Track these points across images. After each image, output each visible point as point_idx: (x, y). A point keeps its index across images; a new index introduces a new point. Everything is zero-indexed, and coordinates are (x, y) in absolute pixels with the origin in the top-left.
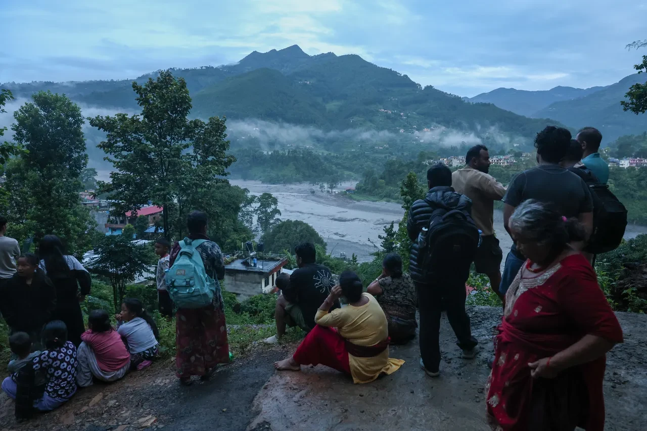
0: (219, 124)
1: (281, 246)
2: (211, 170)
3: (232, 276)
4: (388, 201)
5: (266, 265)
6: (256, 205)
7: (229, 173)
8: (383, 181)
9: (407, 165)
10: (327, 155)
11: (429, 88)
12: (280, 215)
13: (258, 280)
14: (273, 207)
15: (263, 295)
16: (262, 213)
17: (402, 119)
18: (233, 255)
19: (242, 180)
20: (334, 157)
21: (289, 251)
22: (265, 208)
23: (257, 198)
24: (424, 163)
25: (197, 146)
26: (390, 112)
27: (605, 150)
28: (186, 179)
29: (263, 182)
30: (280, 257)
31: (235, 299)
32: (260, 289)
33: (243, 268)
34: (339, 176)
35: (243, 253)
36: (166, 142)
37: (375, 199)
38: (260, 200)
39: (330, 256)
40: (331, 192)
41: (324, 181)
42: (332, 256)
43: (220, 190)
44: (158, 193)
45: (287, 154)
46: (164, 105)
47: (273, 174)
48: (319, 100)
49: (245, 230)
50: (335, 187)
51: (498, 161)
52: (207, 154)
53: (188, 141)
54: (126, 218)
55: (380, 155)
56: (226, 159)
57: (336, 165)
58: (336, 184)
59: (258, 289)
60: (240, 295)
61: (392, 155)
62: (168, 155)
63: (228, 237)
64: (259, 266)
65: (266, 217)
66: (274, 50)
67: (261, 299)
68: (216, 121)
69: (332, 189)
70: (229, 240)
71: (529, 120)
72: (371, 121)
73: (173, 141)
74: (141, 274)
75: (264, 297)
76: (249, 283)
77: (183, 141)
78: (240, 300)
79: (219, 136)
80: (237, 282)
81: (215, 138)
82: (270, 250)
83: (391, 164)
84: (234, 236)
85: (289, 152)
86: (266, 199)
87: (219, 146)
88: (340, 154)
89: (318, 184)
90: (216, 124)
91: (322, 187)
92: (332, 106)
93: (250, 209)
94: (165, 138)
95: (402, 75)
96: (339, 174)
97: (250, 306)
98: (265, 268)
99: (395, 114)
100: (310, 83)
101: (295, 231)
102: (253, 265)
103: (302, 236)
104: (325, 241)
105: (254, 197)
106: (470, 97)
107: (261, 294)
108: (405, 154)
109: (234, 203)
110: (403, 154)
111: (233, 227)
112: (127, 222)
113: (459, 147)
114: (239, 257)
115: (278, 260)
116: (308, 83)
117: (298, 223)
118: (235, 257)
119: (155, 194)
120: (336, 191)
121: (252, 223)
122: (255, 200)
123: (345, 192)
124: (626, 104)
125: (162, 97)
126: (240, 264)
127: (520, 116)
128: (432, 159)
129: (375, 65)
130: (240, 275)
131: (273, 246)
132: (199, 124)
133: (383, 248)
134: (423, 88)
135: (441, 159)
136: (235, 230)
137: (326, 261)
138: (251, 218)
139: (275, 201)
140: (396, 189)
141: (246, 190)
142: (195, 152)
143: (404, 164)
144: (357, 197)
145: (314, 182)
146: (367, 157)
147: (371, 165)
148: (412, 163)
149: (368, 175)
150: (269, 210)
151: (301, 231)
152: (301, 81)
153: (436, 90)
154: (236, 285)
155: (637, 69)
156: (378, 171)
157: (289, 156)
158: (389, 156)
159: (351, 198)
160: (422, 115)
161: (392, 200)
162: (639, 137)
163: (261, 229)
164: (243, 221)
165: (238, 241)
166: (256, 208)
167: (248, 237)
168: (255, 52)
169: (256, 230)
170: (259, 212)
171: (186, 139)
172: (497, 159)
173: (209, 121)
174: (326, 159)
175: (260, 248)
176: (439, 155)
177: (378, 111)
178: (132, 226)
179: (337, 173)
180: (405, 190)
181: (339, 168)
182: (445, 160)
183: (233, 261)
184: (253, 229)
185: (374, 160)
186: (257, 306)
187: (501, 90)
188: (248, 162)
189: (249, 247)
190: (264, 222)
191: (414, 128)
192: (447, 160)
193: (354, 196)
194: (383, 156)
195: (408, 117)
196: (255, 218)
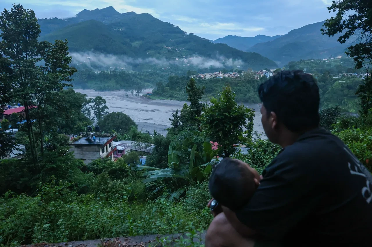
0: (62, 45)
1: (110, 128)
2: (59, 76)
3: (80, 148)
4: (172, 99)
5: (102, 140)
6: (92, 104)
7: (72, 80)
8: (168, 88)
9: (181, 78)
10: (134, 73)
11: (191, 34)
12: (108, 109)
13: (97, 150)
14: (103, 105)
15: (101, 159)
16: (96, 108)
17: (177, 52)
18: (80, 135)
19: (82, 89)
20: (138, 74)
21: (115, 130)
22: (98, 105)
23: (92, 100)
24: (191, 77)
25: (47, 61)
26: (170, 48)
27: (283, 69)
28: (39, 83)
29: (96, 90)
30: (111, 134)
31: (82, 163)
32: (99, 155)
33: (86, 143)
34: (142, 86)
35: (86, 134)
36: (23, 58)
37: (164, 98)
38: (94, 101)
39: (141, 132)
40: (138, 95)
41: (133, 89)
42: (142, 132)
43: (68, 94)
44: (18, 93)
45: (110, 73)
46: (18, 29)
47: (102, 85)
48: (128, 40)
49: (86, 119)
50: (140, 92)
51: (230, 75)
52: (55, 66)
53: (39, 56)
54: (3, 116)
55: (166, 73)
56: (70, 70)
57: (140, 79)
58: (140, 90)
59: (98, 155)
60: (86, 160)
61: (172, 72)
62: (25, 66)
63: (75, 124)
64: (98, 141)
65: (99, 111)
66: (98, 9)
67: (100, 161)
68: (60, 43)
69: (138, 93)
70: (76, 126)
71: (245, 53)
72: (159, 53)
73: (28, 56)
74: (12, 152)
75: (102, 160)
76: (91, 152)
77: (36, 56)
78: (86, 163)
79: (64, 53)
80: (84, 152)
81: (60, 55)
82: (103, 130)
83: (172, 78)
84: (80, 123)
85: (111, 72)
86: (98, 100)
87: (64, 60)
88: (142, 73)
89: (130, 91)
90: (61, 45)
91: (132, 92)
92: (136, 44)
93: (88, 106)
94: (22, 54)
95: (176, 26)
96: (142, 85)
97: (93, 166)
98: (101, 142)
99: (173, 49)
100: (121, 30)
101: (118, 119)
102: (93, 141)
103: (122, 121)
104: (136, 124)
105: (91, 99)
106: (213, 40)
107: (100, 159)
108: (180, 72)
109: (78, 103)
110: (178, 72)
111: (78, 118)
112: (4, 118)
113: (209, 68)
114: (83, 136)
115: (110, 136)
116: (120, 30)
117: (119, 114)
118: (80, 136)
119: (16, 94)
120: (141, 94)
121: (90, 115)
122: (91, 101)
123: (146, 95)
124: (324, 30)
125: (16, 23)
126: (85, 141)
127: (240, 51)
128: (195, 75)
129: (160, 20)
130: (85, 147)
131: (105, 128)
132: (48, 44)
133: (172, 126)
134: (188, 34)
135: (200, 75)
136: (80, 120)
137: (139, 135)
138: (89, 112)
139: (104, 101)
140: (175, 92)
141: (85, 95)
142: (46, 65)
143: (179, 78)
144: (154, 98)
145: (127, 89)
146: (158, 74)
147: (161, 79)
148: (184, 77)
149: (159, 85)
150: (101, 107)
151: (122, 118)
152: (116, 28)
153: (195, 36)
154: (82, 154)
155: (328, 10)
156: (165, 82)
157: (111, 74)
158: (171, 74)
159: (150, 98)
160: (188, 50)
161: (174, 99)
162: (298, 62)
163: (96, 118)
164: (84, 114)
165: (82, 126)
166: (93, 106)
167: (88, 123)
168: (85, 10)
169: (93, 119)
170: (94, 108)
171: (38, 55)
172: (230, 74)
173: (55, 43)
174: (134, 75)
175: (97, 130)
176: (198, 72)
177: (163, 47)
178: (7, 120)
179: (141, 84)
180: (189, 88)
181: (142, 81)
182: (202, 75)
183: (79, 139)
184: (91, 119)
185: (162, 76)
186: (97, 166)
187: (230, 37)
188: (85, 78)
189: (90, 129)
190: (98, 114)
191: (184, 58)
192: (203, 75)
193: (152, 97)
194: (167, 73)
195: (180, 51)
196: (92, 112)
